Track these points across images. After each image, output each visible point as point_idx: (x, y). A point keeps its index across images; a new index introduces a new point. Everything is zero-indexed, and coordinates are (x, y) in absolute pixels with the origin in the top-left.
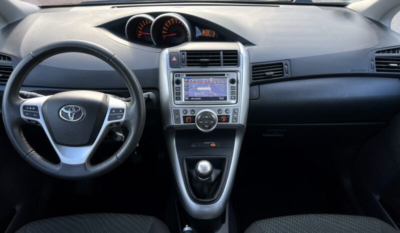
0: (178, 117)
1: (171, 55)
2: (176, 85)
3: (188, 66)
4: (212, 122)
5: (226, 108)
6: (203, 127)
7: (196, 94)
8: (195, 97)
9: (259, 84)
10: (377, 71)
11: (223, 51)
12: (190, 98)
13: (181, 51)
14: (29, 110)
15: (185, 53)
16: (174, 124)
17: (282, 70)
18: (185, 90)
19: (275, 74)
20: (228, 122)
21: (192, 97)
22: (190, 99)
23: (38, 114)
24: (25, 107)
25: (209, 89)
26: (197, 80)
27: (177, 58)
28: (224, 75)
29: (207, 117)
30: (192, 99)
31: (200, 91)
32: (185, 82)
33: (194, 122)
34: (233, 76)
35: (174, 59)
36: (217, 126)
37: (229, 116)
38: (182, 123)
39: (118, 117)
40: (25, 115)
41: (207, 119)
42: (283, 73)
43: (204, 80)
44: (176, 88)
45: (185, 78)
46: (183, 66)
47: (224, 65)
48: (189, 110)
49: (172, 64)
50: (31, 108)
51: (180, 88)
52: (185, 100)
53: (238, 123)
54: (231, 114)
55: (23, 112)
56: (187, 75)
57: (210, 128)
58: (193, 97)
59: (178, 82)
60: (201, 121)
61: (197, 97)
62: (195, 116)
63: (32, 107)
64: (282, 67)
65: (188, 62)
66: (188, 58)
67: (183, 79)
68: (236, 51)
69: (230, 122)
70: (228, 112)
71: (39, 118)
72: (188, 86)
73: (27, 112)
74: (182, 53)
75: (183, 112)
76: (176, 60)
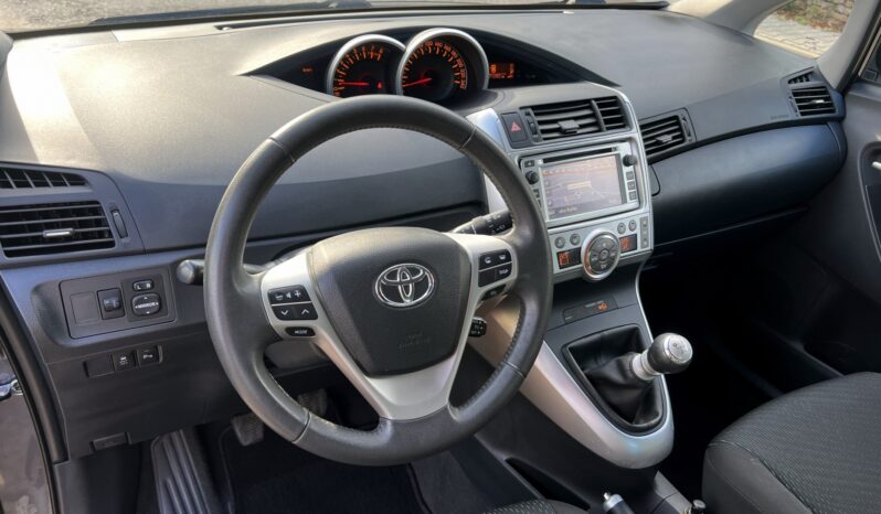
1: (505, 120)
3: (545, 139)
4: (613, 254)
5: (629, 220)
6: (597, 270)
7: (567, 201)
8: (566, 208)
10: (803, 114)
11: (596, 100)
12: (557, 210)
13: (521, 108)
14: (285, 300)
15: (531, 112)
17: (680, 129)
18: (547, 194)
19: (674, 138)
20: (636, 249)
21: (559, 209)
22: (555, 213)
23: (310, 307)
24: (272, 297)
25: (588, 183)
26: (563, 169)
27: (521, 124)
28: (609, 150)
29: (604, 245)
30: (561, 212)
31: (572, 191)
32: (544, 175)
33: (579, 262)
34: (624, 149)
35: (515, 128)
36: (619, 261)
37: (636, 235)
38: (556, 269)
39: (501, 272)
40: (280, 317)
41: (604, 249)
42: (682, 136)
45: (542, 168)
46: (537, 140)
47: (608, 129)
48: (567, 237)
49: (513, 141)
50: (289, 295)
51: (537, 191)
52: (551, 217)
53: (647, 248)
54: (638, 231)
55: (273, 308)
56: (546, 161)
57: (608, 267)
58: (563, 208)
60: (594, 256)
61: (569, 206)
62: (580, 249)
63: (292, 290)
64: (678, 123)
65: (542, 131)
66: (539, 122)
67: (540, 170)
68: (615, 97)
69: (639, 249)
70: (633, 227)
71: (313, 316)
72: (550, 185)
73: (284, 308)
74: (524, 111)
75: (557, 242)
76: (518, 128)
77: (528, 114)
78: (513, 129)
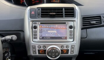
0: (35, 50)
1: (31, 10)
2: (34, 30)
3: (42, 17)
4: (57, 54)
5: (66, 45)
6: (51, 57)
7: (47, 35)
8: (46, 37)
9: (86, 28)
11: (65, 8)
13: (38, 8)
15: (40, 9)
16: (33, 54)
17: (101, 20)
18: (40, 32)
19: (96, 22)
20: (68, 54)
21: (44, 37)
22: (43, 38)
25: (56, 32)
26: (47, 26)
28: (65, 23)
29: (54, 51)
30: (44, 38)
31: (49, 33)
32: (39, 27)
33: (45, 54)
34: (71, 24)
35: (33, 13)
36: (60, 56)
37: (68, 50)
38: (37, 54)
41: (53, 52)
42: (101, 22)
43: (52, 26)
44: (34, 31)
45: (39, 25)
46: (39, 17)
47: (65, 17)
48: (42, 46)
49: (31, 16)
51: (36, 31)
52: (40, 39)
53: (74, 54)
54: (70, 49)
56: (41, 23)
57: (56, 57)
58: (45, 37)
59: (35, 27)
60: (50, 53)
61: (47, 37)
62: (46, 50)
64: (101, 18)
65: (42, 15)
66: (42, 12)
67: (38, 26)
68: (73, 8)
69: (69, 54)
70: (68, 47)
72: (42, 30)
74: (38, 9)
75: (38, 47)
76: (34, 13)
77: (39, 10)
78: (32, 13)
